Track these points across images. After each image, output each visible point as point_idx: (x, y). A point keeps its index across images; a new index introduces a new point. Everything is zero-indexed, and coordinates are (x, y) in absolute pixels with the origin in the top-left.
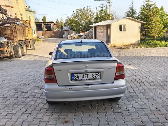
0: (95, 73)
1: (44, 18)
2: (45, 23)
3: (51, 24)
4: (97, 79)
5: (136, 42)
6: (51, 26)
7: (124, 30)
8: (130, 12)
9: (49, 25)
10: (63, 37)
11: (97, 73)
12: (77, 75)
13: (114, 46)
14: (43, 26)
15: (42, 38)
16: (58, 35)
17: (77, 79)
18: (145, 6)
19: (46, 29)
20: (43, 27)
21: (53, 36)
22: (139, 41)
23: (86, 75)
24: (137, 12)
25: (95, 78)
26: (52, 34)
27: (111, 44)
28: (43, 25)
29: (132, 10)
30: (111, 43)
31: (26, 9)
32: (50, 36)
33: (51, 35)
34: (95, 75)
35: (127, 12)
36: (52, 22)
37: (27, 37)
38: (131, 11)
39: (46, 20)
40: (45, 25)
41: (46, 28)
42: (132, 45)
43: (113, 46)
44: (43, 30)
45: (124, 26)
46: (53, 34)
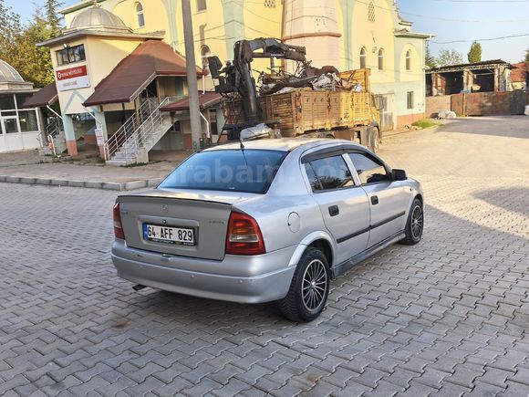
0: (182, 230)
1: (475, 51)
2: (473, 68)
3: (493, 70)
4: (188, 245)
6: (493, 76)
9: (486, 71)
10: (523, 114)
11: (187, 230)
12: (151, 226)
14: (465, 78)
15: (447, 115)
16: (508, 106)
17: (152, 236)
19: (477, 88)
20: (465, 81)
21: (486, 108)
23: (167, 231)
25: (183, 240)
26: (484, 102)
28: (465, 74)
31: (396, 31)
32: (477, 111)
33: (481, 106)
34: (183, 235)
36: (499, 62)
37: (344, 120)
39: (479, 58)
40: (474, 72)
41: (476, 82)
44: (465, 89)
46: (489, 104)
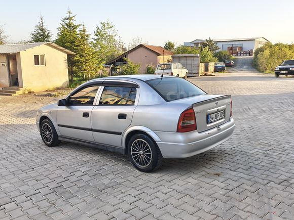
5: (63, 85)
7: (42, 64)
8: (38, 33)
13: (30, 93)
18: (66, 27)
22: (67, 82)
24: (51, 34)
27: (24, 88)
29: (42, 30)
30: (22, 87)
35: (34, 33)
38: (40, 31)
42: (58, 89)
43: (27, 92)
45: (43, 57)
